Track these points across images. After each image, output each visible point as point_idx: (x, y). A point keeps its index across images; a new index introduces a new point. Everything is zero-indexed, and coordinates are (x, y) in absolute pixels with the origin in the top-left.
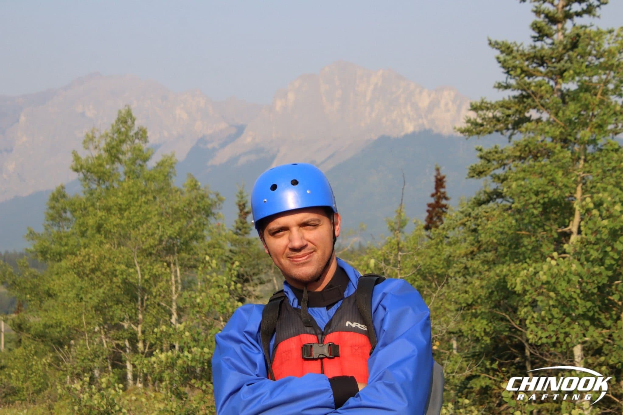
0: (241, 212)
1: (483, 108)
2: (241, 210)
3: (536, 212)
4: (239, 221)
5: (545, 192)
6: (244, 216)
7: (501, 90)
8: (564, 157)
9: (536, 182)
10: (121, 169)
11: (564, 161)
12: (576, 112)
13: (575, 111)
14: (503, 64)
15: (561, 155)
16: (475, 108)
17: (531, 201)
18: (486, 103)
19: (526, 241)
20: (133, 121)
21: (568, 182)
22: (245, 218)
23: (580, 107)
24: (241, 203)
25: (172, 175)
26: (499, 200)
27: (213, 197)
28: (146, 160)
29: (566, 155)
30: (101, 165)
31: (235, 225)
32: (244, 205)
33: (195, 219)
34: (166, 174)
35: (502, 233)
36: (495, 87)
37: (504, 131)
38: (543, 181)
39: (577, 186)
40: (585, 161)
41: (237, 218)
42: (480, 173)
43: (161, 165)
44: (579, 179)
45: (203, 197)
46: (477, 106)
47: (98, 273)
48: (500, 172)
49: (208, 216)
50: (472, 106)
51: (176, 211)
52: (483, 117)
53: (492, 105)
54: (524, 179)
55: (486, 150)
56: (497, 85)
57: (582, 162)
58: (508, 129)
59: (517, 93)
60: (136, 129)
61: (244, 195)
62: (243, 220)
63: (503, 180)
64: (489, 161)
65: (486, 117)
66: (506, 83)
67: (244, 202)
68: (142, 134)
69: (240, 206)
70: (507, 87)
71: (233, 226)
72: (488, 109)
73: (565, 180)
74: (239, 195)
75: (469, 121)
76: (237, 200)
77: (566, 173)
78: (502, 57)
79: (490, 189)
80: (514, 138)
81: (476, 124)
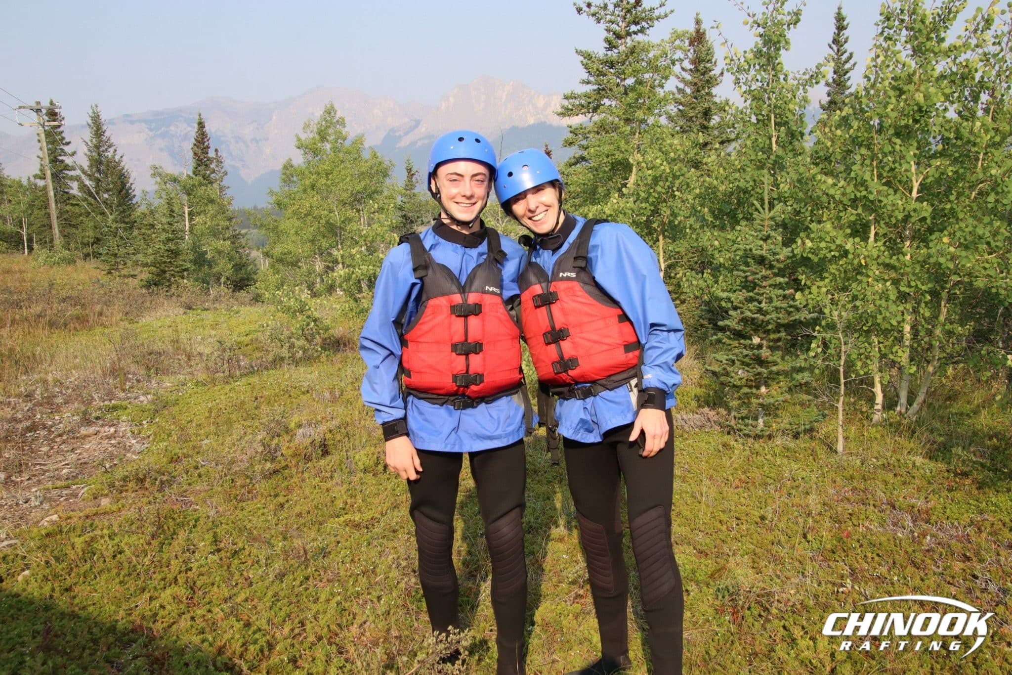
1: (572, 97)
3: (607, 169)
4: (407, 180)
5: (613, 155)
7: (584, 85)
8: (626, 131)
9: (606, 149)
10: (328, 146)
11: (626, 133)
13: (633, 98)
14: (586, 66)
15: (624, 129)
16: (567, 98)
17: (603, 162)
18: (575, 94)
19: (600, 190)
20: (335, 112)
21: (628, 148)
22: (411, 178)
23: (636, 96)
26: (583, 163)
27: (387, 163)
28: (344, 139)
30: (314, 144)
31: (404, 183)
32: (410, 169)
33: (375, 179)
34: (358, 149)
35: (584, 184)
36: (580, 83)
37: (587, 114)
38: (612, 147)
40: (640, 133)
41: (406, 178)
42: (571, 143)
43: (354, 143)
44: (635, 146)
45: (380, 163)
46: (568, 96)
47: (310, 217)
48: (584, 143)
49: (384, 176)
50: (564, 96)
51: (363, 173)
52: (572, 104)
53: (578, 96)
54: (599, 146)
55: (574, 127)
56: (582, 81)
57: (637, 134)
58: (589, 112)
59: (596, 87)
60: (337, 118)
62: (410, 180)
63: (586, 149)
64: (576, 135)
65: (575, 104)
66: (588, 80)
67: (410, 167)
68: (342, 122)
69: (408, 170)
70: (588, 83)
72: (576, 98)
73: (626, 146)
74: (407, 162)
75: (563, 107)
76: (406, 165)
77: (627, 143)
78: (585, 61)
79: (577, 156)
80: (593, 118)
81: (568, 109)
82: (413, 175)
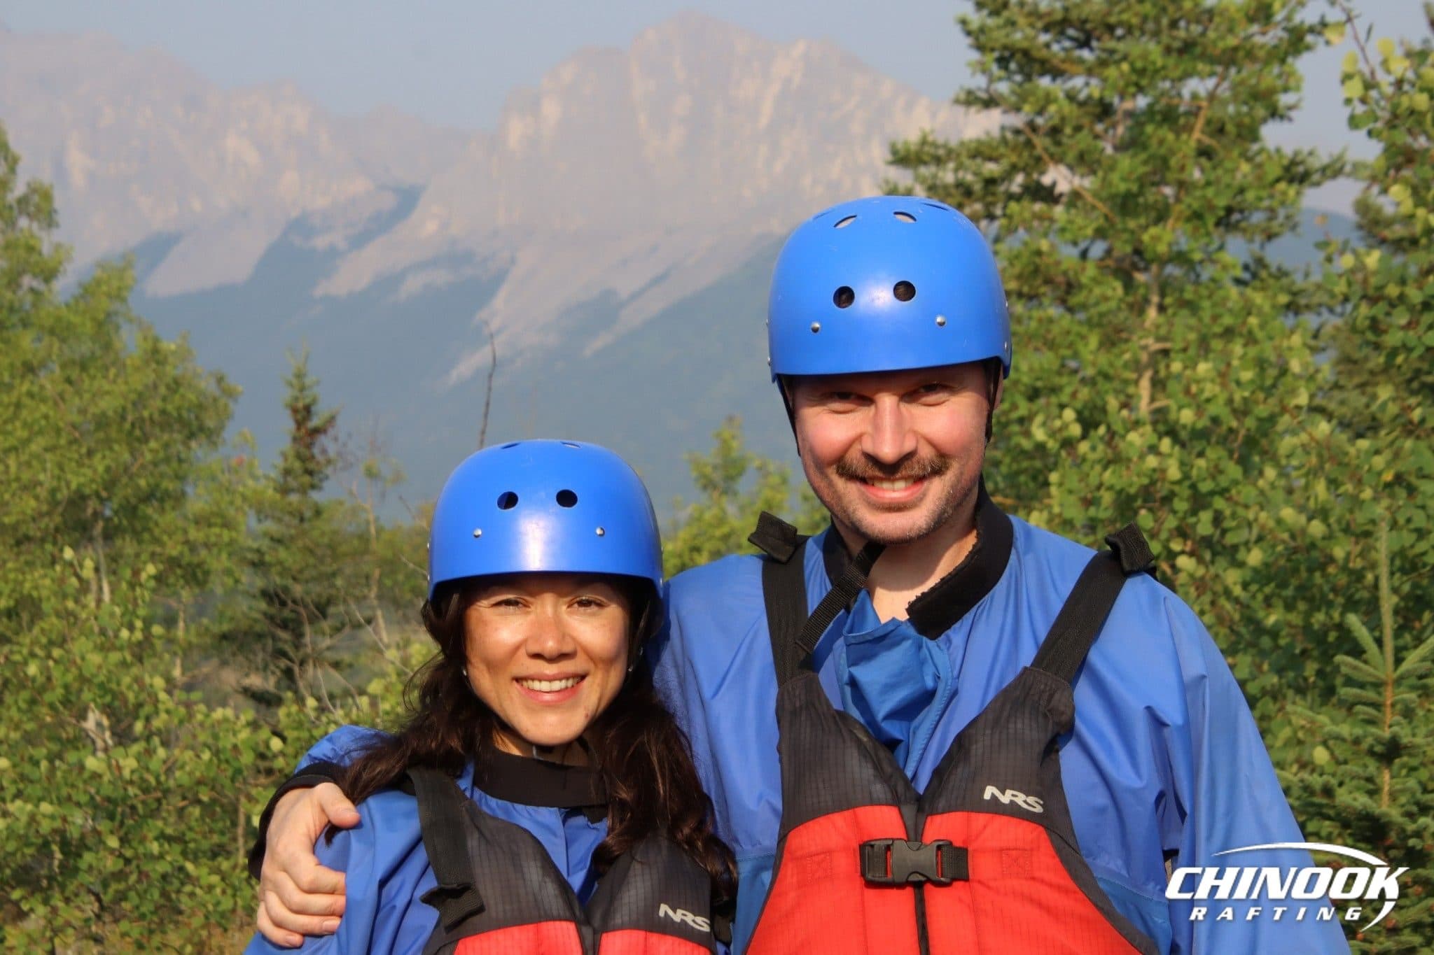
0: (299, 428)
1: (926, 158)
2: (299, 424)
4: (291, 453)
6: (308, 440)
7: (973, 109)
8: (1106, 299)
11: (1103, 307)
12: (1134, 176)
13: (1131, 173)
14: (978, 39)
15: (1097, 291)
17: (1015, 415)
18: (934, 145)
20: (13, 164)
21: (1111, 365)
22: (309, 446)
23: (1145, 163)
24: (300, 405)
25: (121, 320)
27: (206, 382)
28: (49, 275)
29: (1109, 293)
31: (280, 463)
32: (308, 409)
33: (153, 444)
34: (101, 316)
36: (957, 101)
37: (984, 223)
38: (1048, 360)
39: (1140, 376)
40: (1162, 308)
41: (287, 445)
43: (90, 290)
44: (1144, 357)
45: (176, 385)
46: (908, 151)
49: (192, 436)
50: (894, 152)
52: (930, 182)
53: (950, 152)
56: (963, 96)
57: (1152, 313)
58: (991, 217)
59: (1017, 120)
60: (20, 189)
61: (308, 381)
62: (303, 451)
65: (938, 182)
66: (987, 91)
67: (307, 401)
68: (40, 205)
69: (295, 411)
70: (990, 103)
71: (275, 467)
72: (938, 161)
73: (1103, 359)
74: (295, 381)
76: (287, 394)
77: (1113, 339)
78: (977, 19)
82: (316, 431)
